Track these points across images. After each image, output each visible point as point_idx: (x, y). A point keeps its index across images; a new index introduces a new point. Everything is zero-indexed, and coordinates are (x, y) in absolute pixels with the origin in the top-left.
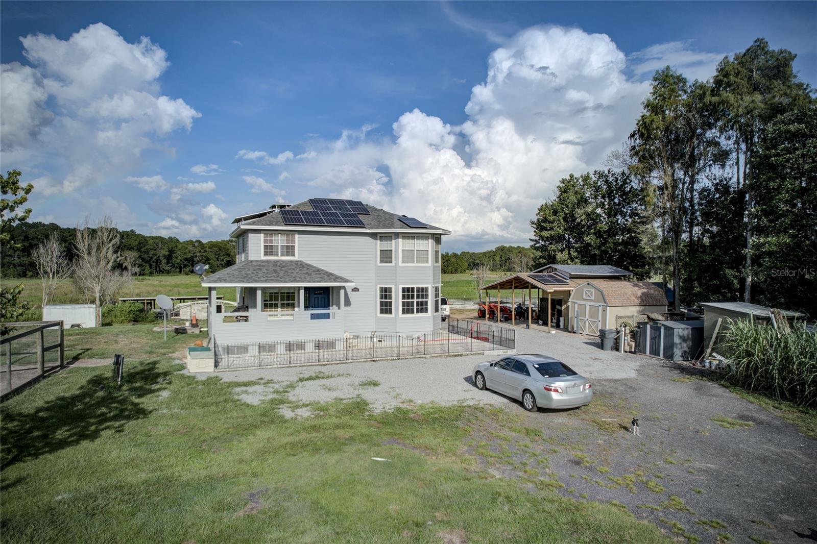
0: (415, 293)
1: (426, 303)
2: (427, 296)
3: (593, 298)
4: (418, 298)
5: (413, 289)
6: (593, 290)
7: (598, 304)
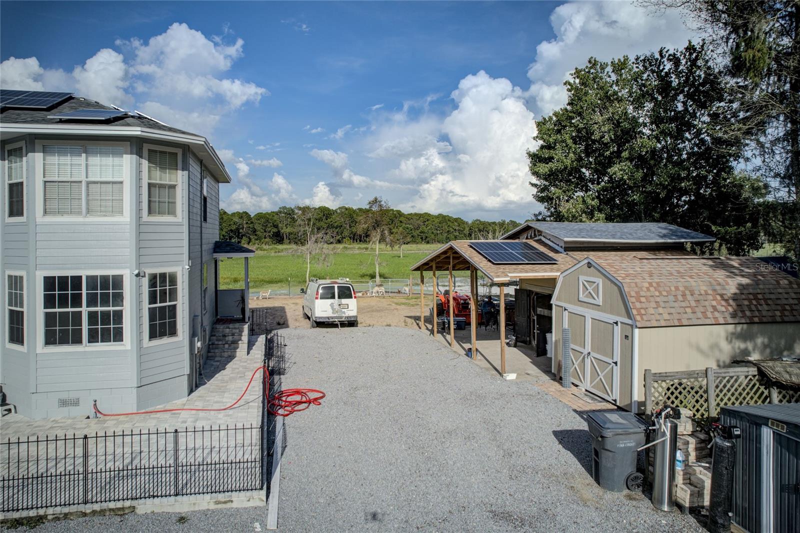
0: (84, 292)
1: (119, 316)
2: (118, 298)
3: (600, 301)
4: (92, 301)
5: (77, 280)
6: (600, 281)
7: (611, 318)
